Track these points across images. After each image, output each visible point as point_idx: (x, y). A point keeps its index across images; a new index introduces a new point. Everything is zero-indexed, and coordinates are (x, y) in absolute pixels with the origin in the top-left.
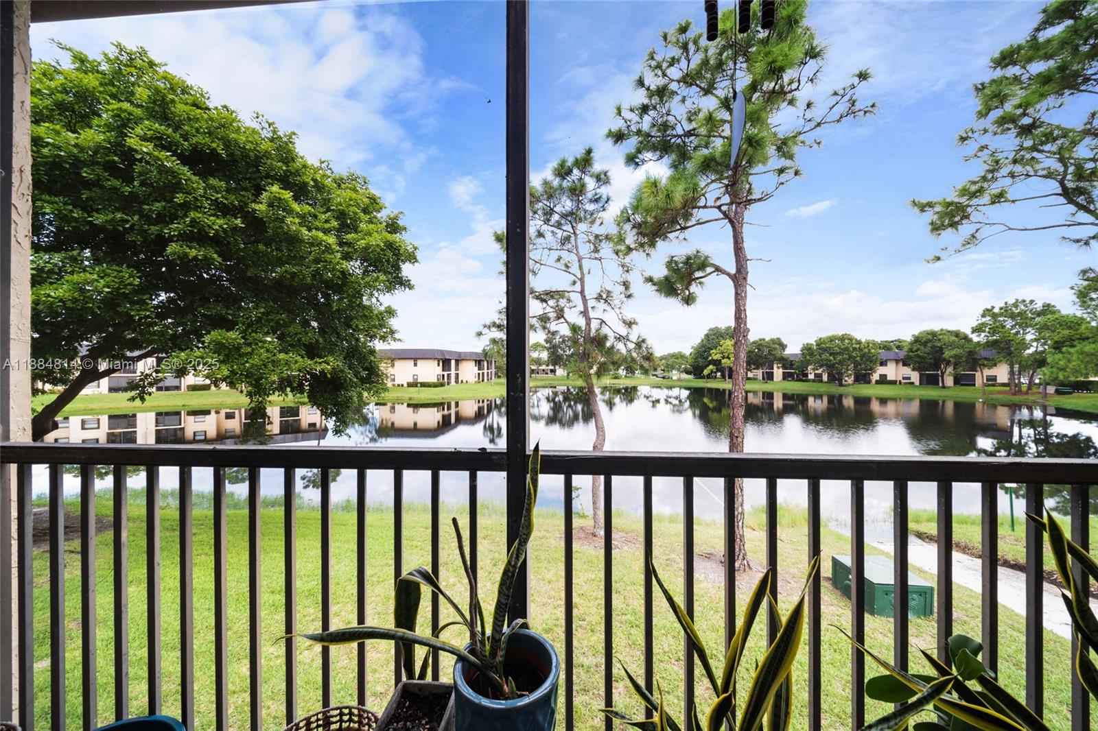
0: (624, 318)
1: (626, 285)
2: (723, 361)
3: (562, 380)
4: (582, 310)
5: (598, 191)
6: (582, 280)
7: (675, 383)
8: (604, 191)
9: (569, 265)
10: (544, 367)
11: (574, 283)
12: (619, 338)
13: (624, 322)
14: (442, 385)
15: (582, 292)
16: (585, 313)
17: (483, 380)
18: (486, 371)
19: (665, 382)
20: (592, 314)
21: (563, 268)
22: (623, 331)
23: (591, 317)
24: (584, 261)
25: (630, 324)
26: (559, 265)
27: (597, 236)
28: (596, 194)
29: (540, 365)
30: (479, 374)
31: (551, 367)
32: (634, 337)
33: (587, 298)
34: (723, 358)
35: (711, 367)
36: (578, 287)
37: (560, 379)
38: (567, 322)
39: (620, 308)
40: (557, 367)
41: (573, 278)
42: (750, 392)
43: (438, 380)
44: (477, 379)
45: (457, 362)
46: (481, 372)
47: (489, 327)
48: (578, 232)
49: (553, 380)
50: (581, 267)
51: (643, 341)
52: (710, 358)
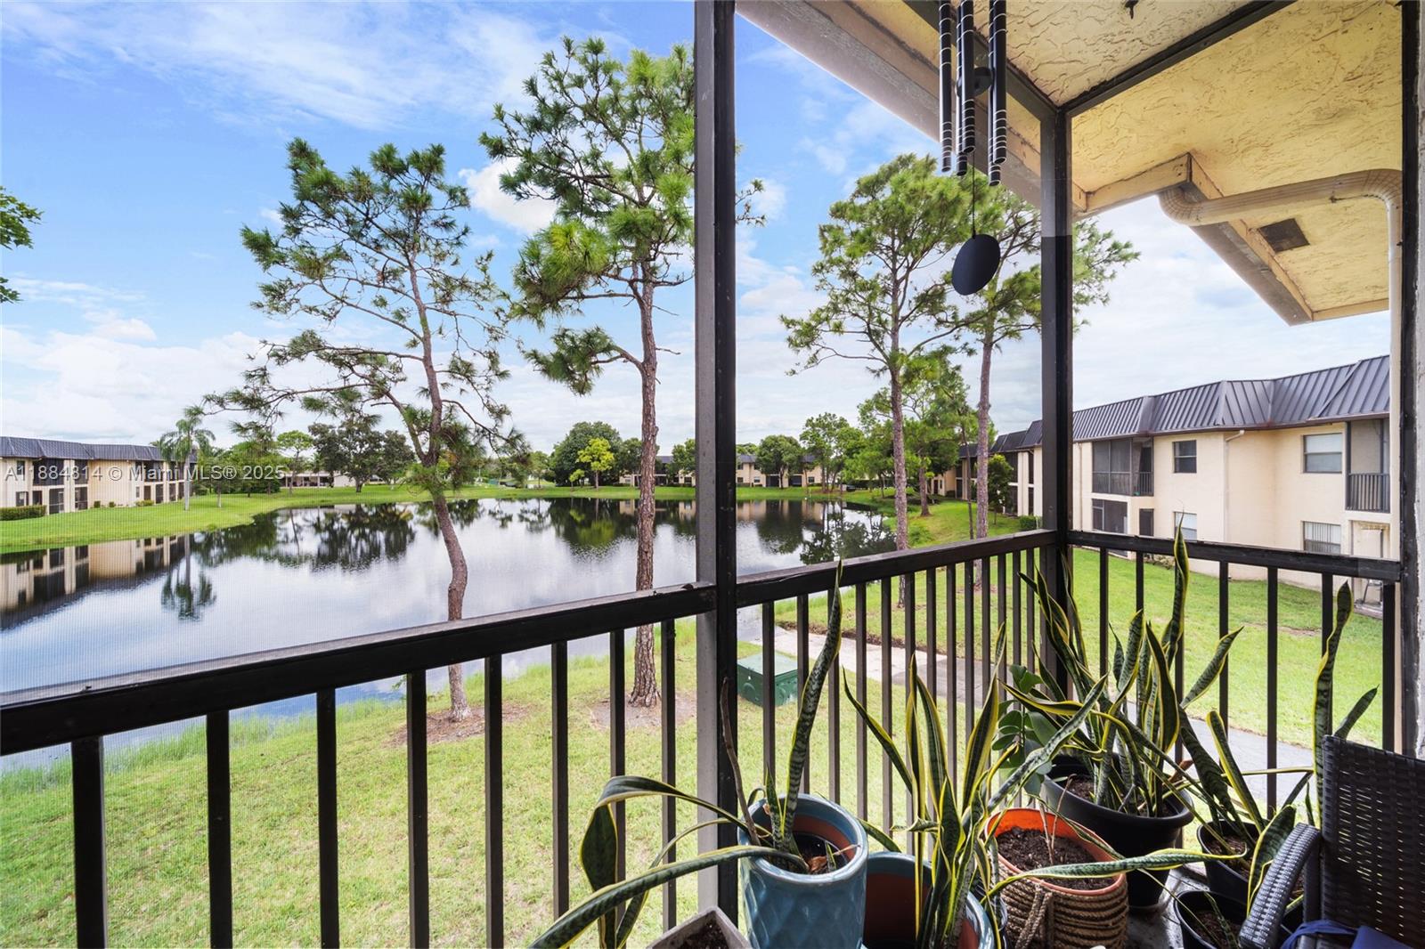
0: (492, 403)
1: (493, 358)
2: (593, 464)
3: (349, 494)
4: (426, 386)
5: (448, 213)
6: (426, 340)
7: (534, 494)
8: (458, 215)
9: (404, 315)
10: (308, 474)
11: (414, 344)
12: (484, 432)
13: (491, 410)
14: (33, 514)
15: (427, 360)
16: (431, 391)
17: (159, 500)
18: (166, 484)
19: (519, 492)
20: (443, 394)
21: (391, 317)
22: (489, 422)
23: (442, 398)
24: (428, 312)
25: (499, 413)
26: (382, 311)
27: (447, 279)
28: (445, 217)
29: (300, 470)
30: (147, 489)
31: (323, 474)
32: (505, 431)
33: (435, 369)
34: (593, 460)
35: (579, 471)
36: (419, 351)
37: (344, 492)
38: (395, 403)
39: (487, 389)
40: (335, 474)
41: (412, 337)
42: (622, 500)
43: (19, 502)
44: (141, 498)
45: (81, 463)
46: (153, 485)
47: (221, 402)
48: (416, 266)
49: (328, 495)
50: (424, 321)
51: (519, 437)
52: (578, 461)
